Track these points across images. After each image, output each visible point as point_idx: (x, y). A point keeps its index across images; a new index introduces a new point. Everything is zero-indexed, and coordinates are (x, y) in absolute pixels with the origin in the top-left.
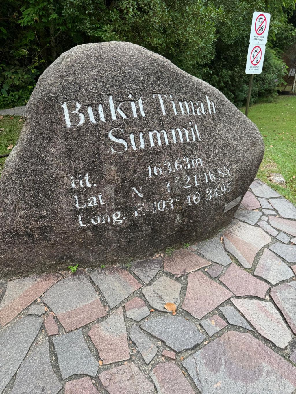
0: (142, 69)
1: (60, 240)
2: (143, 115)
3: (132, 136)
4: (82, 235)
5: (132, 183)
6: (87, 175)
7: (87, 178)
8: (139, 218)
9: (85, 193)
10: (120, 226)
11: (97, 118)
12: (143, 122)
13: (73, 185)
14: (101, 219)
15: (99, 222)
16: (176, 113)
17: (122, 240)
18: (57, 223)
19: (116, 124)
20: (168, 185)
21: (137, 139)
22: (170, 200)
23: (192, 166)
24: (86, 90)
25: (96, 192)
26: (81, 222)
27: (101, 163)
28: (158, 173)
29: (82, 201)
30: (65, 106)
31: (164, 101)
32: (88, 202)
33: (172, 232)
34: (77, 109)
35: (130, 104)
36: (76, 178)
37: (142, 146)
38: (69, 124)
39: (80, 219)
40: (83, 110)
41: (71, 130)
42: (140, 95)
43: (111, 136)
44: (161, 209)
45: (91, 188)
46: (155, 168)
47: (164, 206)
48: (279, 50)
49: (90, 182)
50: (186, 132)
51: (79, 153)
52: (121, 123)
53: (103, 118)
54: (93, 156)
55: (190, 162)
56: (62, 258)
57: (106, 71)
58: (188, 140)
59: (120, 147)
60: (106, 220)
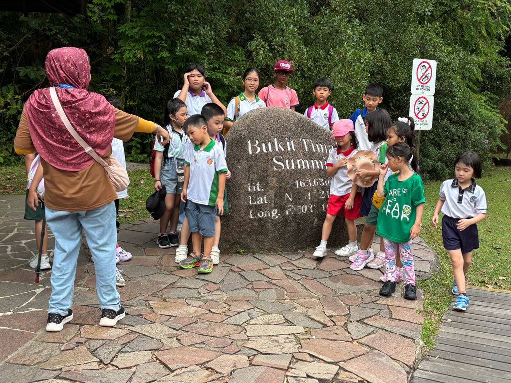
0: (294, 124)
1: (235, 228)
2: (294, 150)
3: (287, 161)
4: (250, 225)
5: (286, 191)
6: (258, 183)
7: (258, 185)
8: (289, 215)
9: (256, 195)
10: (276, 220)
11: (267, 149)
12: (294, 154)
13: (249, 189)
14: (264, 214)
15: (262, 216)
16: (314, 151)
17: (277, 232)
18: (236, 214)
19: (278, 153)
20: (309, 194)
21: (290, 163)
22: (310, 205)
23: (325, 184)
24: (262, 134)
25: (263, 194)
26: (251, 215)
27: (268, 176)
28: (303, 185)
29: (254, 200)
30: (249, 142)
31: (307, 143)
32: (257, 201)
33: (312, 232)
34: (256, 144)
35: (286, 143)
36: (251, 185)
37: (293, 167)
38: (250, 152)
39: (251, 212)
40: (260, 145)
41: (252, 156)
42: (292, 139)
43: (274, 160)
44: (304, 211)
45: (260, 191)
46: (301, 182)
47: (306, 210)
48: (492, 95)
49: (260, 188)
50: (321, 163)
51: (255, 169)
52: (282, 153)
53: (270, 150)
54: (263, 171)
55: (324, 181)
56: (234, 243)
57: (273, 124)
58: (322, 168)
59: (279, 167)
60: (267, 215)
